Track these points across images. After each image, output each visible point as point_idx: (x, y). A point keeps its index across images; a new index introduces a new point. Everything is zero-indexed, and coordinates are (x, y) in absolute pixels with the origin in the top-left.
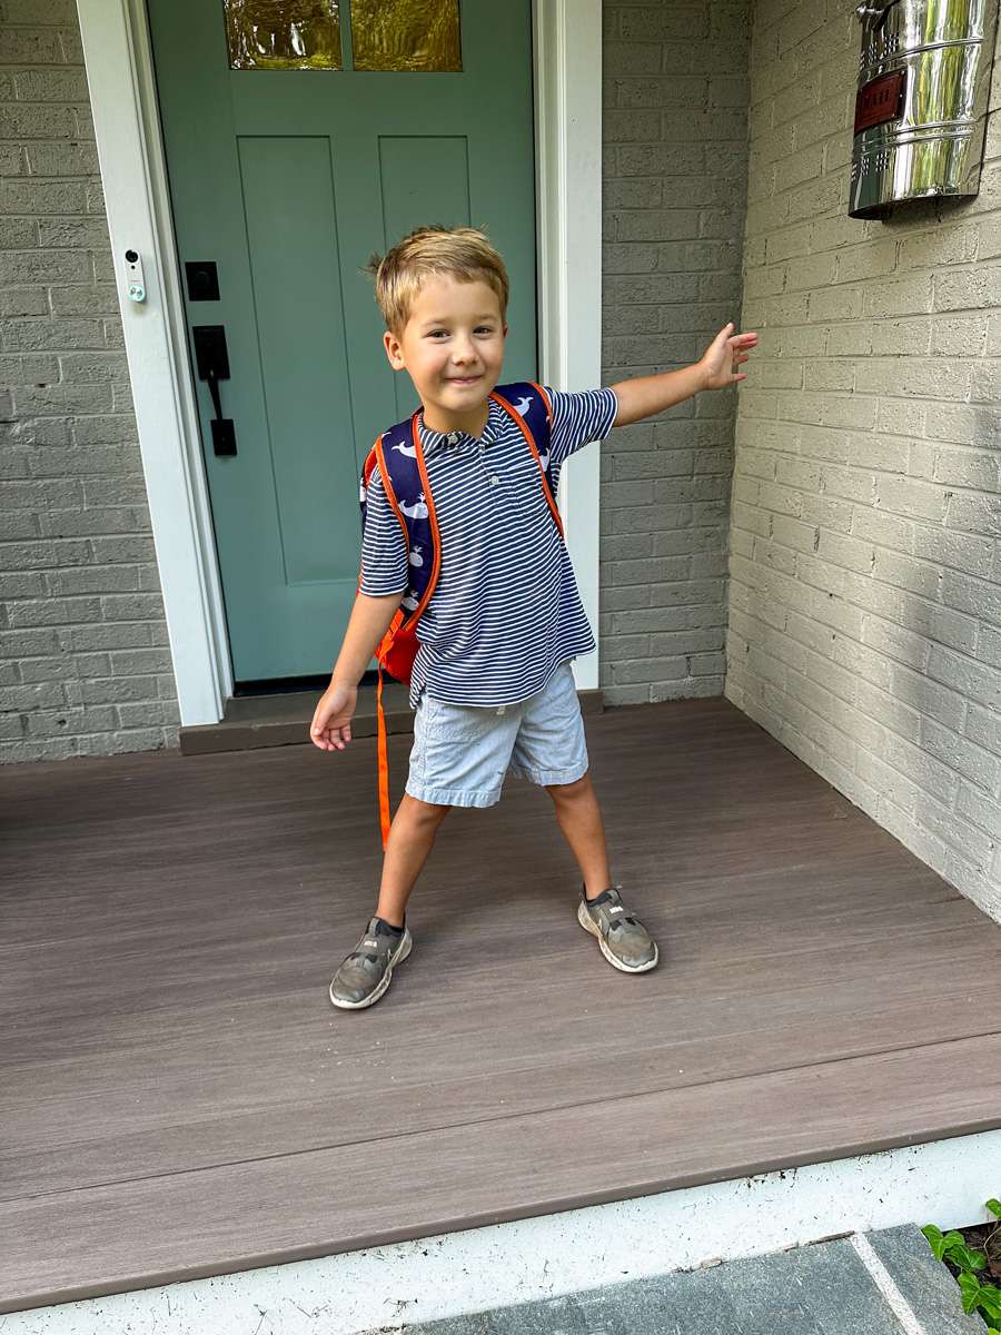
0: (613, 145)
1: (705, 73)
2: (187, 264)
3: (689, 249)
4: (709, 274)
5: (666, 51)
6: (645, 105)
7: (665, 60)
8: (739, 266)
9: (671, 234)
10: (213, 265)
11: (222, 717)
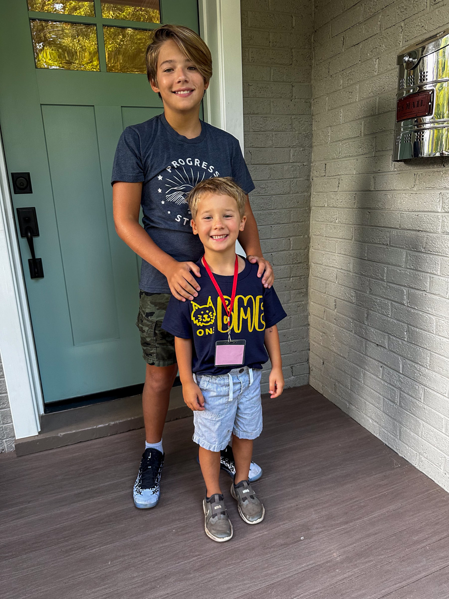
0: (248, 115)
1: (291, 82)
2: (12, 174)
3: (286, 168)
4: (295, 180)
5: (272, 70)
6: (263, 96)
7: (272, 74)
8: (309, 176)
9: (277, 160)
10: (28, 174)
11: (40, 430)
